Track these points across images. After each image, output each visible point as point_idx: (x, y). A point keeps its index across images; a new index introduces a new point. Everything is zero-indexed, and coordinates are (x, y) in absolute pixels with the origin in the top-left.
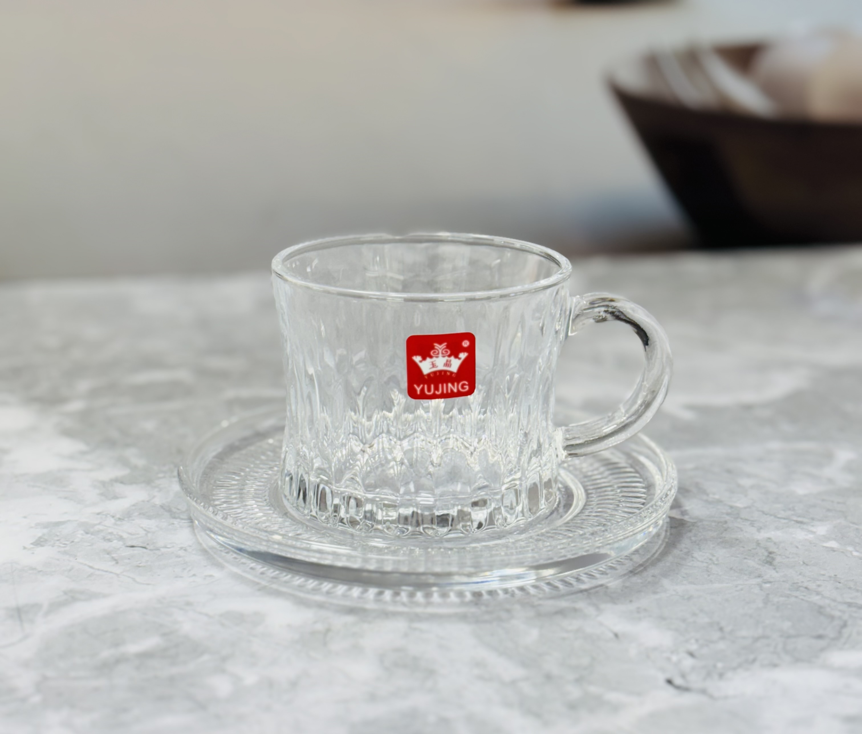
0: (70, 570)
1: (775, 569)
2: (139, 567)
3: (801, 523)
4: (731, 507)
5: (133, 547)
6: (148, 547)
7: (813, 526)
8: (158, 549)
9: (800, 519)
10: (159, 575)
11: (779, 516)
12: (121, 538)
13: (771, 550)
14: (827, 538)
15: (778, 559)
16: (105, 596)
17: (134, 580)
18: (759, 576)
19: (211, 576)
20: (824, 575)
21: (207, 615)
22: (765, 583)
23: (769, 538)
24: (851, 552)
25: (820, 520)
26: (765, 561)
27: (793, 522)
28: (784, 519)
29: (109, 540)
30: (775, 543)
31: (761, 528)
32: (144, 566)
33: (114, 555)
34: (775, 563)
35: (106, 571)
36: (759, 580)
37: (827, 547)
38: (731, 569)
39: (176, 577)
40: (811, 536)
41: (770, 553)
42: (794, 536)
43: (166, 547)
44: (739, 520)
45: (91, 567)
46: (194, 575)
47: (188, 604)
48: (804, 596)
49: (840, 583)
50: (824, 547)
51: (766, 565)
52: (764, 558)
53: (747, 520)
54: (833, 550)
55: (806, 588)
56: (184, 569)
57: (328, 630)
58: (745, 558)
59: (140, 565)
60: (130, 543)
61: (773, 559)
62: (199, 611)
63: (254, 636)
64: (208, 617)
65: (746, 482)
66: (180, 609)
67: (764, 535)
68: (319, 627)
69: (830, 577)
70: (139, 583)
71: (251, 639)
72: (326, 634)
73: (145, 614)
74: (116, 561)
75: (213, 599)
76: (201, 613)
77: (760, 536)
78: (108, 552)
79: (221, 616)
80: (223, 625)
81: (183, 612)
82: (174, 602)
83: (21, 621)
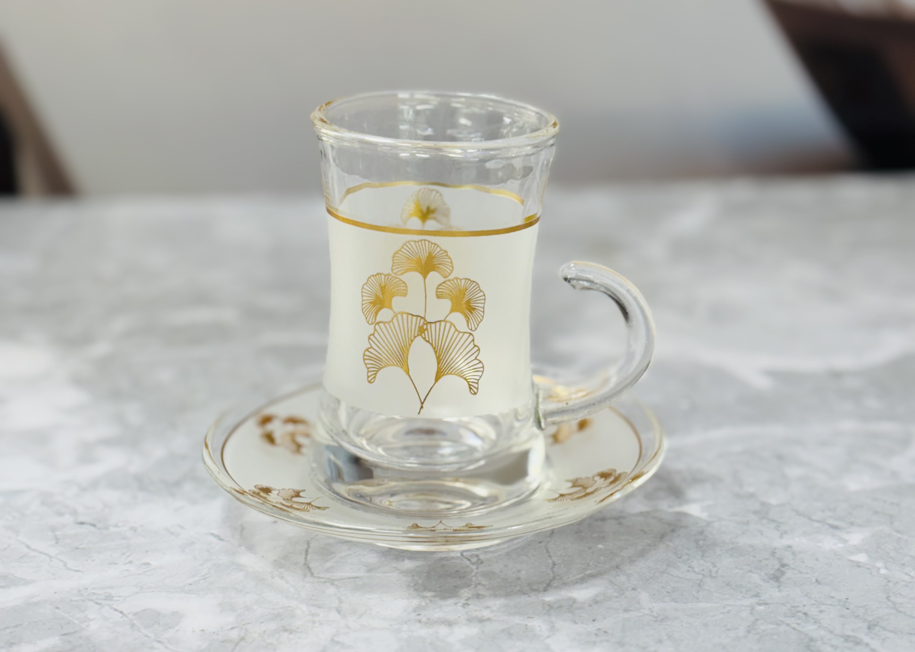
0: (5, 549)
1: (779, 587)
2: (77, 548)
3: (836, 528)
4: (763, 504)
5: (82, 523)
6: (97, 524)
7: (848, 533)
8: (107, 528)
9: (836, 523)
10: (93, 560)
11: (814, 518)
12: (74, 513)
13: (785, 561)
14: (858, 549)
15: (789, 574)
16: (27, 583)
17: (65, 564)
18: (757, 595)
19: (148, 564)
20: (833, 597)
21: (121, 612)
22: (760, 605)
23: (790, 547)
24: (879, 569)
25: (860, 526)
26: (772, 576)
27: (827, 527)
28: (818, 521)
29: (62, 514)
30: (794, 554)
31: (786, 532)
32: (84, 549)
33: (58, 533)
34: (782, 579)
35: (41, 553)
36: (755, 600)
37: (852, 561)
38: (728, 585)
39: (110, 564)
40: (841, 545)
41: (783, 565)
42: (820, 544)
43: (116, 526)
44: (765, 521)
45: (28, 547)
46: (131, 562)
47: (109, 597)
48: (798, 624)
49: (848, 609)
50: (849, 560)
51: (771, 582)
52: (772, 572)
53: (774, 521)
54: (858, 565)
55: (805, 614)
56: (124, 554)
57: (243, 639)
58: (750, 571)
59: (81, 547)
60: (81, 519)
61: (783, 573)
62: (115, 606)
63: (159, 642)
64: (121, 615)
65: (794, 472)
66: (97, 603)
67: (786, 541)
68: (234, 635)
69: (840, 601)
70: (69, 569)
71: (156, 645)
72: (237, 644)
73: (58, 608)
74: (57, 540)
75: (137, 593)
76: (116, 610)
77: (780, 543)
78: (53, 529)
79: (135, 614)
80: (133, 626)
81: (98, 606)
82: (94, 594)
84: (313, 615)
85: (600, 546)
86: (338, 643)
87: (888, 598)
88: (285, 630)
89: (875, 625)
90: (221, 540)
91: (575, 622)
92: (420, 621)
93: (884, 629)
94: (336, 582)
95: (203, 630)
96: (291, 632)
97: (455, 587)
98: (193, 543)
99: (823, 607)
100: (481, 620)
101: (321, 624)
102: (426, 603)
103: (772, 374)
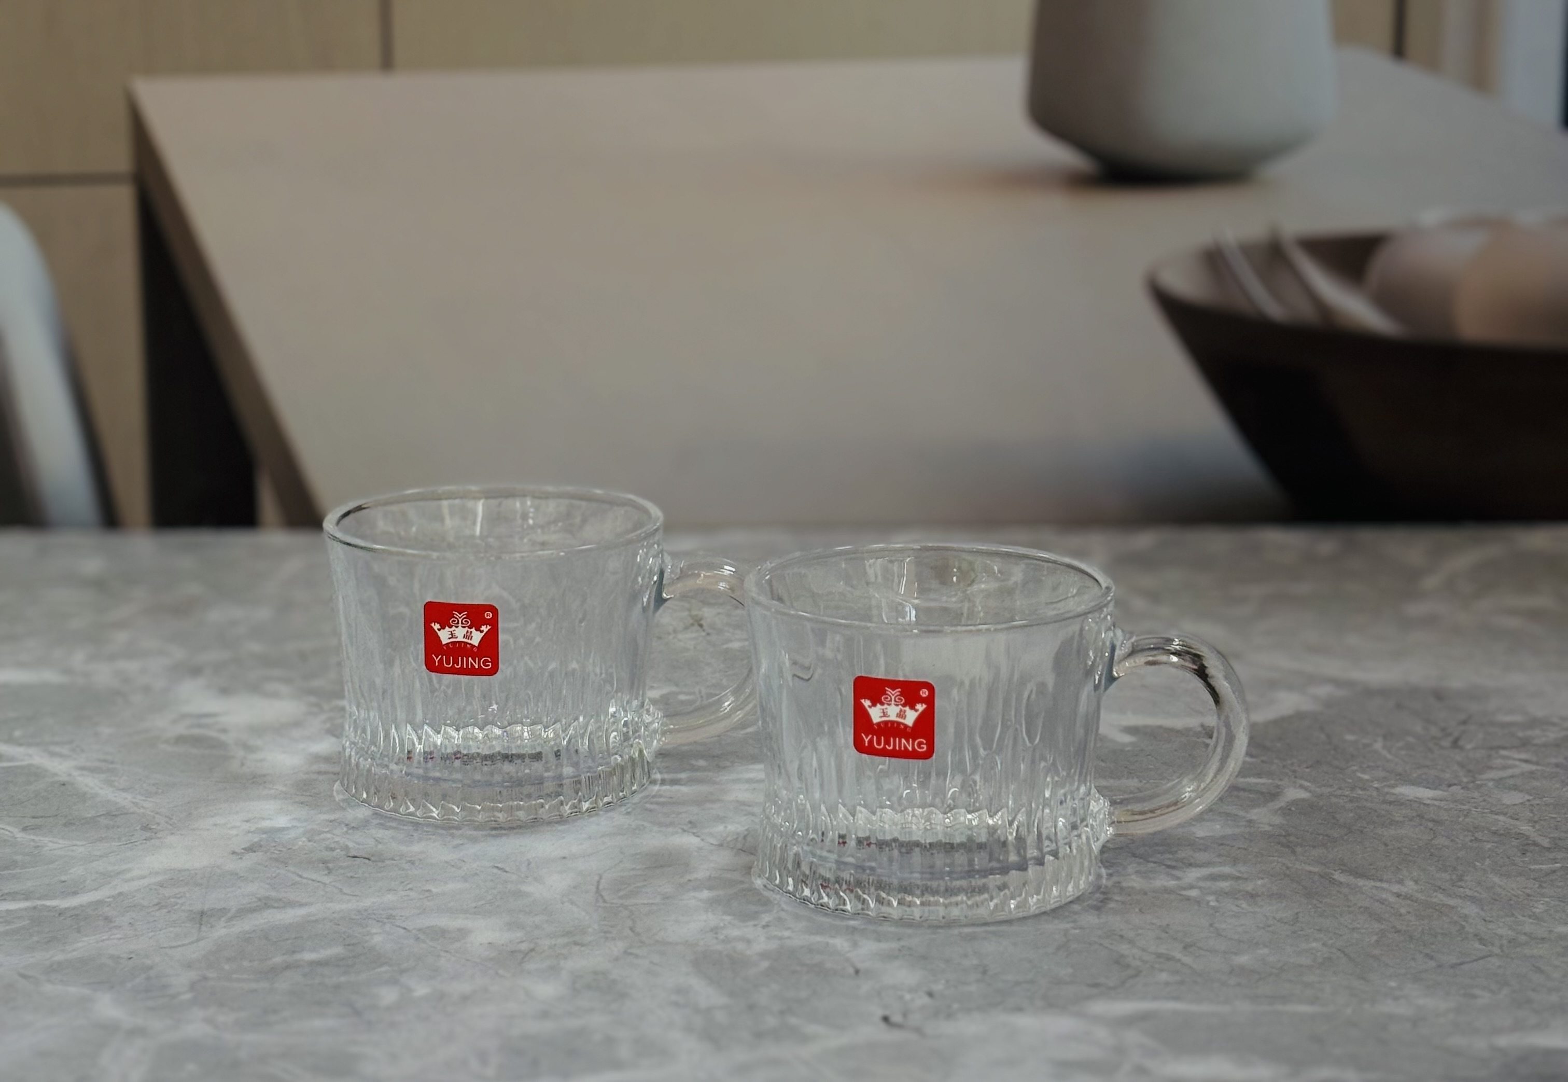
0: (275, 877)
2: (352, 877)
5: (355, 857)
6: (373, 859)
7: (1184, 871)
8: (383, 861)
9: (1174, 864)
10: (371, 887)
12: (347, 848)
14: (1191, 886)
15: (1112, 905)
16: (301, 905)
17: (341, 890)
19: (428, 891)
20: (1153, 924)
21: (405, 928)
22: (1075, 929)
24: (1208, 902)
25: (1198, 866)
28: (1155, 862)
29: (332, 850)
32: (359, 877)
33: (330, 865)
35: (313, 880)
36: (1072, 925)
39: (389, 890)
40: (1174, 882)
42: (1152, 881)
43: (393, 859)
45: (301, 876)
46: (411, 889)
47: (389, 917)
48: (1112, 944)
49: (1167, 933)
54: (1188, 899)
55: (1122, 936)
56: (403, 882)
57: (532, 950)
59: (355, 876)
60: (354, 853)
62: (398, 924)
63: (447, 952)
64: (404, 931)
66: (378, 921)
68: (524, 946)
69: (1160, 926)
70: (345, 894)
71: (442, 954)
72: (527, 954)
73: (338, 924)
74: (330, 871)
75: (419, 914)
76: (399, 926)
78: (324, 862)
79: (420, 930)
80: (417, 939)
81: (380, 924)
82: (374, 914)
83: (201, 924)
84: (605, 932)
86: (631, 954)
87: (1211, 925)
88: (576, 943)
89: (1191, 946)
90: (506, 872)
91: (879, 941)
92: (717, 938)
93: (1200, 948)
94: (630, 908)
95: (490, 943)
96: (582, 945)
97: (756, 912)
98: (476, 874)
99: (1140, 931)
100: (781, 938)
101: (614, 939)
102: (725, 925)
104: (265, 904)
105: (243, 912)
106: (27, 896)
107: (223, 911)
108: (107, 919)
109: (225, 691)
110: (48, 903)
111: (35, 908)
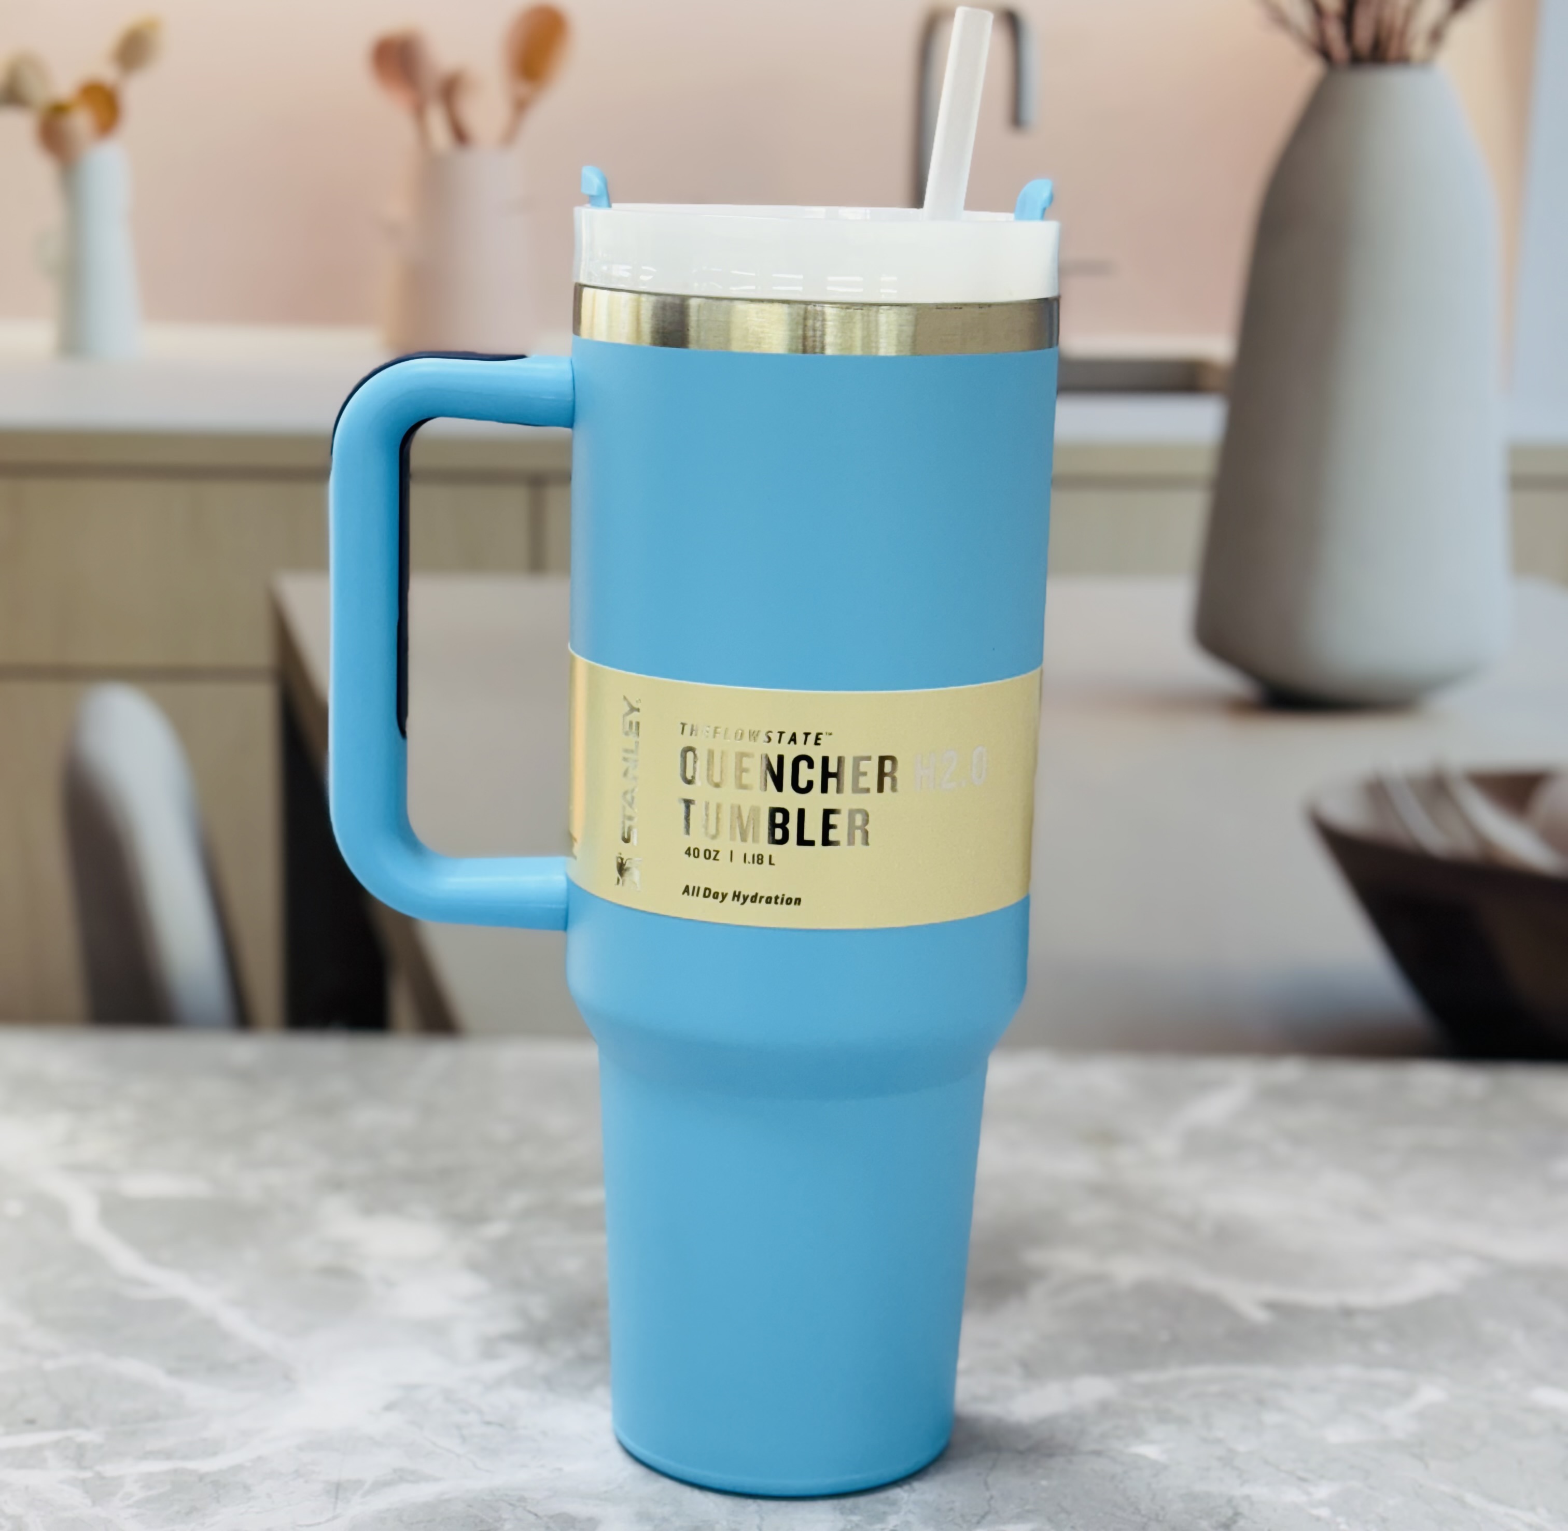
0: (410, 1444)
2: (486, 1448)
3: (1304, 1480)
4: (1230, 1450)
5: (488, 1423)
6: (506, 1426)
7: (1316, 1485)
8: (515, 1429)
9: (1305, 1475)
10: (504, 1461)
11: (1283, 1468)
12: (480, 1412)
13: (1240, 1510)
14: (1321, 1503)
15: (1241, 1523)
16: (436, 1480)
17: (474, 1464)
19: (560, 1469)
21: (536, 1515)
23: (1247, 1498)
24: (1338, 1524)
25: (1330, 1479)
26: (1222, 1524)
27: (1294, 1478)
28: (1286, 1472)
29: (467, 1412)
30: (1251, 1503)
31: (1248, 1481)
32: (493, 1449)
33: (464, 1431)
35: (448, 1450)
37: (1312, 1515)
39: (521, 1466)
40: (1304, 1498)
41: (1237, 1514)
42: (1282, 1495)
43: (525, 1428)
44: (1228, 1468)
45: (434, 1444)
46: (543, 1466)
47: (522, 1499)
50: (1309, 1514)
52: (1223, 1520)
53: (1237, 1469)
54: (1318, 1519)
56: (535, 1457)
59: (489, 1447)
60: (488, 1418)
61: (1235, 1522)
62: (529, 1508)
64: (534, 1517)
65: (1271, 1418)
66: (511, 1504)
67: (1247, 1490)
70: (479, 1468)
73: (470, 1506)
74: (464, 1439)
75: (550, 1497)
76: (530, 1512)
77: (1239, 1491)
78: (459, 1427)
79: (551, 1517)
81: (512, 1507)
82: (507, 1495)
83: (337, 1498)
85: (1044, 1483)
97: (885, 1513)
103: (1272, 1306)
104: (401, 1477)
105: (381, 1485)
106: (168, 1455)
107: (359, 1483)
108: (247, 1488)
109: (368, 1210)
110: (191, 1465)
111: (175, 1471)
